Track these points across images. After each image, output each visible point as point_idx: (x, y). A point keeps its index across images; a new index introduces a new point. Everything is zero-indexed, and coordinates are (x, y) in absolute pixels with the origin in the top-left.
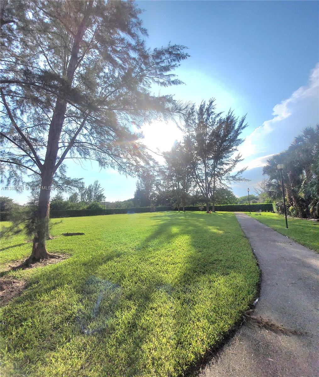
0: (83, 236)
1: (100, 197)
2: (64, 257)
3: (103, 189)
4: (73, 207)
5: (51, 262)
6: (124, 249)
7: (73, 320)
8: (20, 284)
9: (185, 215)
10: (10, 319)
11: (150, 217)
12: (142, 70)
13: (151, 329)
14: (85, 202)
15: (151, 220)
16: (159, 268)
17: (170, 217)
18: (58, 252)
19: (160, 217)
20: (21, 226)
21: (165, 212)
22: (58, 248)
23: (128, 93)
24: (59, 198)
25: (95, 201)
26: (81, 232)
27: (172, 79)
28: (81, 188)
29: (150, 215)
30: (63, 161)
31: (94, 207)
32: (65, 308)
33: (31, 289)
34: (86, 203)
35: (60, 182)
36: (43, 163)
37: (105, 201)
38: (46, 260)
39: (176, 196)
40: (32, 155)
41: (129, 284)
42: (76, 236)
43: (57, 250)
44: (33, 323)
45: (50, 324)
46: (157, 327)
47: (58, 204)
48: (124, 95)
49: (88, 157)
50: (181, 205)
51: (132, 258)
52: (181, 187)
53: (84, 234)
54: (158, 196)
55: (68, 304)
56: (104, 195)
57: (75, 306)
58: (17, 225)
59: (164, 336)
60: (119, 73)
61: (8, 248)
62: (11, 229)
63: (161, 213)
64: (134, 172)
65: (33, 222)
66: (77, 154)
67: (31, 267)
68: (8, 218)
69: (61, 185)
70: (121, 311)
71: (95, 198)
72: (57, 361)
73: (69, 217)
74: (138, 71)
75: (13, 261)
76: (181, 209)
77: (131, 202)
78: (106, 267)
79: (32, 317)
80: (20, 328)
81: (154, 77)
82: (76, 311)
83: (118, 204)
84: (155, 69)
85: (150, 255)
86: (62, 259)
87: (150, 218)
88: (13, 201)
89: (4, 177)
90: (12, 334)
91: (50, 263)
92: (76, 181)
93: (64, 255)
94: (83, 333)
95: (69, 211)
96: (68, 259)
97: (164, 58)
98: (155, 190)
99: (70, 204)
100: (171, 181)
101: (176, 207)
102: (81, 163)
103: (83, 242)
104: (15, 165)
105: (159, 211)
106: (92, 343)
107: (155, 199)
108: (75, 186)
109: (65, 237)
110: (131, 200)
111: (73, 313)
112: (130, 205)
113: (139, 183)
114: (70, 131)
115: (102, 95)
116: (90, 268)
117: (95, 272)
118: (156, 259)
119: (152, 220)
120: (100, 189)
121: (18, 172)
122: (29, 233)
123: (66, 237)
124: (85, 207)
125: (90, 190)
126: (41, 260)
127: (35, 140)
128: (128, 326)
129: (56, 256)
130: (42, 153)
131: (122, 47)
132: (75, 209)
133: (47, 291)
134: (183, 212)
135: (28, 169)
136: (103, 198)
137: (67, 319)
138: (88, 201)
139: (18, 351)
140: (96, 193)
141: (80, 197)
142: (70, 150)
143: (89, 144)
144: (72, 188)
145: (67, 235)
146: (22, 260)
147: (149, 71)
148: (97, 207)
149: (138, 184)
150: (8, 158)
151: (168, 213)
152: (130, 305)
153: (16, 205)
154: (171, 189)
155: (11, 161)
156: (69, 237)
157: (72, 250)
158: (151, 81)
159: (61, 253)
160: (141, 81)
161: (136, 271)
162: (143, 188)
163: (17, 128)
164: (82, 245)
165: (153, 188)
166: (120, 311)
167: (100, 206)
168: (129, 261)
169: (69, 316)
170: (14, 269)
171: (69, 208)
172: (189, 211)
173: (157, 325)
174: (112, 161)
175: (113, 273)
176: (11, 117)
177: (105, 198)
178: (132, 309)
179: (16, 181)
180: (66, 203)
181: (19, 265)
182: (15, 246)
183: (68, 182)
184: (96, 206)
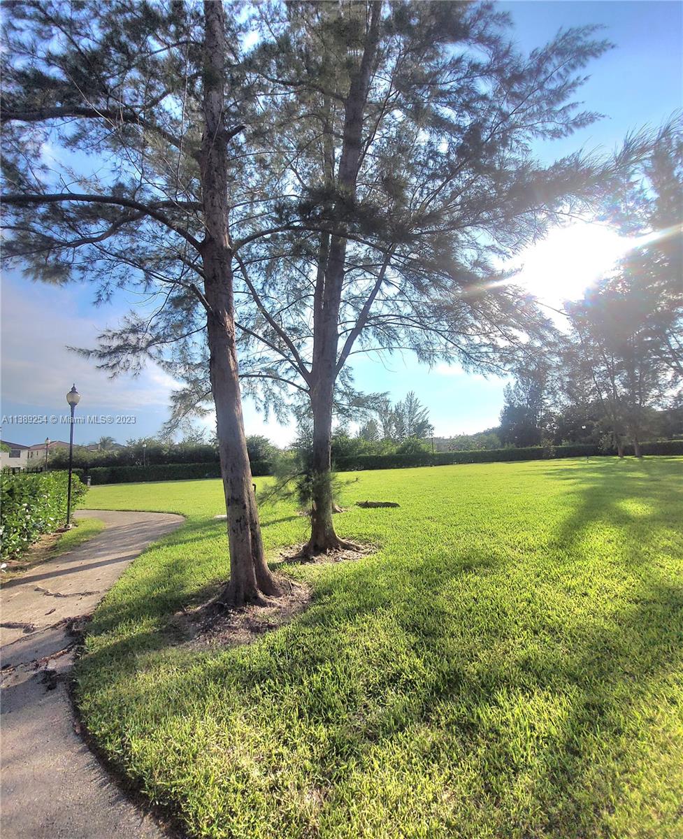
0: (397, 510)
1: (422, 427)
2: (368, 550)
3: (425, 409)
4: (370, 449)
5: (346, 557)
6: (492, 546)
7: (403, 685)
8: (303, 592)
9: (646, 469)
10: (296, 651)
11: (545, 472)
12: (504, 116)
13: (594, 757)
14: (392, 439)
15: (549, 479)
16: (593, 606)
17: (601, 473)
18: (354, 538)
19: (572, 474)
20: (292, 486)
21: (583, 458)
22: (354, 531)
23: (473, 181)
24: (342, 433)
25: (413, 436)
26: (392, 502)
27: (573, 114)
28: (384, 412)
29: (546, 468)
30: (347, 359)
31: (412, 450)
32: (385, 655)
33: (320, 604)
34: (395, 442)
35: (345, 402)
36: (309, 369)
37: (434, 436)
38: (336, 552)
39: (609, 416)
40: (293, 358)
41: (517, 633)
42: (384, 509)
43: (352, 533)
44: (334, 669)
45: (361, 683)
46: (610, 757)
47: (340, 446)
48: (464, 189)
49: (395, 344)
50: (627, 441)
51: (515, 570)
52: (622, 391)
53: (399, 506)
54: (560, 419)
55: (389, 648)
56: (429, 423)
57: (404, 657)
58: (284, 484)
59: (633, 786)
60: (451, 143)
61: (274, 522)
62: (276, 490)
63: (570, 463)
64: (499, 364)
65: (307, 480)
66: (375, 343)
67: (312, 561)
68: (271, 471)
69: (346, 407)
70: (509, 692)
71: (412, 429)
72: (382, 766)
73: (365, 469)
74: (496, 120)
75: (285, 546)
76: (628, 451)
77: (494, 436)
78: (457, 582)
79: (333, 660)
80: (315, 676)
81: (536, 121)
82: (406, 667)
83: (463, 441)
84: (538, 101)
85: (561, 567)
86: (364, 553)
87: (547, 474)
88: (269, 442)
89: (258, 401)
90: (302, 682)
91: (345, 559)
92: (376, 398)
93: (367, 545)
94: (427, 720)
95: (363, 458)
96: (375, 555)
97: (550, 69)
98: (549, 404)
99: (363, 443)
100: (589, 379)
101: (609, 447)
102: (383, 359)
103: (399, 523)
104: (270, 380)
105: (563, 457)
106: (450, 748)
107: (551, 428)
108: (373, 408)
109: (362, 509)
110: (494, 431)
111: (403, 670)
112: (490, 442)
113: (512, 388)
114: (355, 297)
115: (415, 205)
116: (422, 580)
117: (434, 590)
118: (579, 580)
119: (552, 478)
120: (419, 410)
121: (276, 389)
122: (303, 499)
123: (365, 510)
124: (394, 450)
125: (398, 415)
126: (328, 551)
127: (295, 330)
128: (532, 736)
129: (353, 546)
130: (307, 351)
131: (458, 80)
132: (374, 454)
133: (350, 614)
134: (636, 459)
135: (288, 384)
136: (428, 430)
137: (391, 680)
138: (397, 436)
139: (316, 722)
140: (412, 420)
141: (382, 429)
142: (359, 336)
143: (396, 317)
144: (368, 411)
145: (366, 505)
146: (297, 546)
147: (523, 110)
148: (417, 450)
149: (509, 391)
150: (260, 370)
151: (590, 462)
152: (527, 682)
153: (274, 448)
154: (591, 399)
155: (264, 374)
156: (371, 510)
157: (379, 537)
158: (528, 134)
159: (361, 541)
160: (505, 144)
161: (530, 602)
162: (522, 400)
163: (267, 315)
164: (397, 527)
165: (546, 401)
166: (505, 692)
167: (423, 446)
168: (508, 576)
169: (394, 675)
170: (289, 561)
171: (362, 451)
172: (655, 456)
173: (609, 753)
174: (446, 346)
175: (475, 600)
176: (256, 299)
177: (433, 429)
178: (536, 693)
179: (275, 406)
180: (355, 443)
181: (294, 554)
182: (284, 520)
183: (359, 401)
184: (415, 446)
